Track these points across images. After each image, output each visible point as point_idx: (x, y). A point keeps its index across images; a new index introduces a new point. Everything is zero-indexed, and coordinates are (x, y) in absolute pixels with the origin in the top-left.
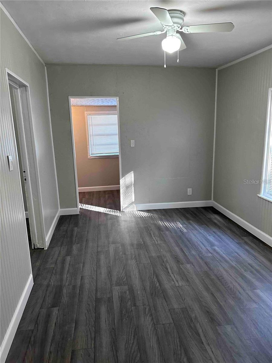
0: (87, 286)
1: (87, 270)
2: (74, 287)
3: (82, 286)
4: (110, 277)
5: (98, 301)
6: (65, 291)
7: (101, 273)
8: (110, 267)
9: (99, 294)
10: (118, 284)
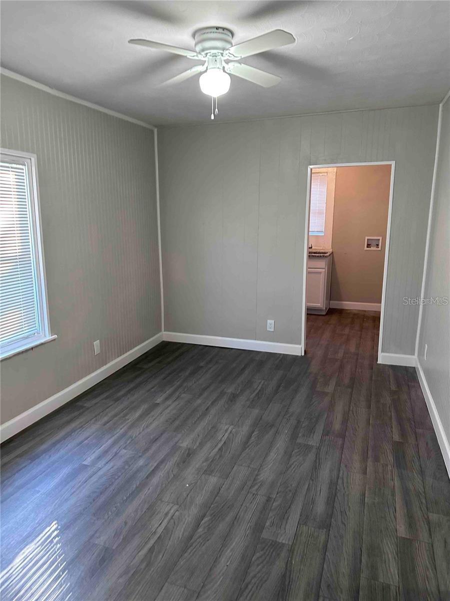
0: (356, 457)
1: (357, 483)
2: (376, 459)
3: (364, 459)
4: (318, 461)
5: (342, 435)
6: (391, 458)
7: (331, 471)
8: (311, 478)
9: (340, 442)
10: (308, 448)
